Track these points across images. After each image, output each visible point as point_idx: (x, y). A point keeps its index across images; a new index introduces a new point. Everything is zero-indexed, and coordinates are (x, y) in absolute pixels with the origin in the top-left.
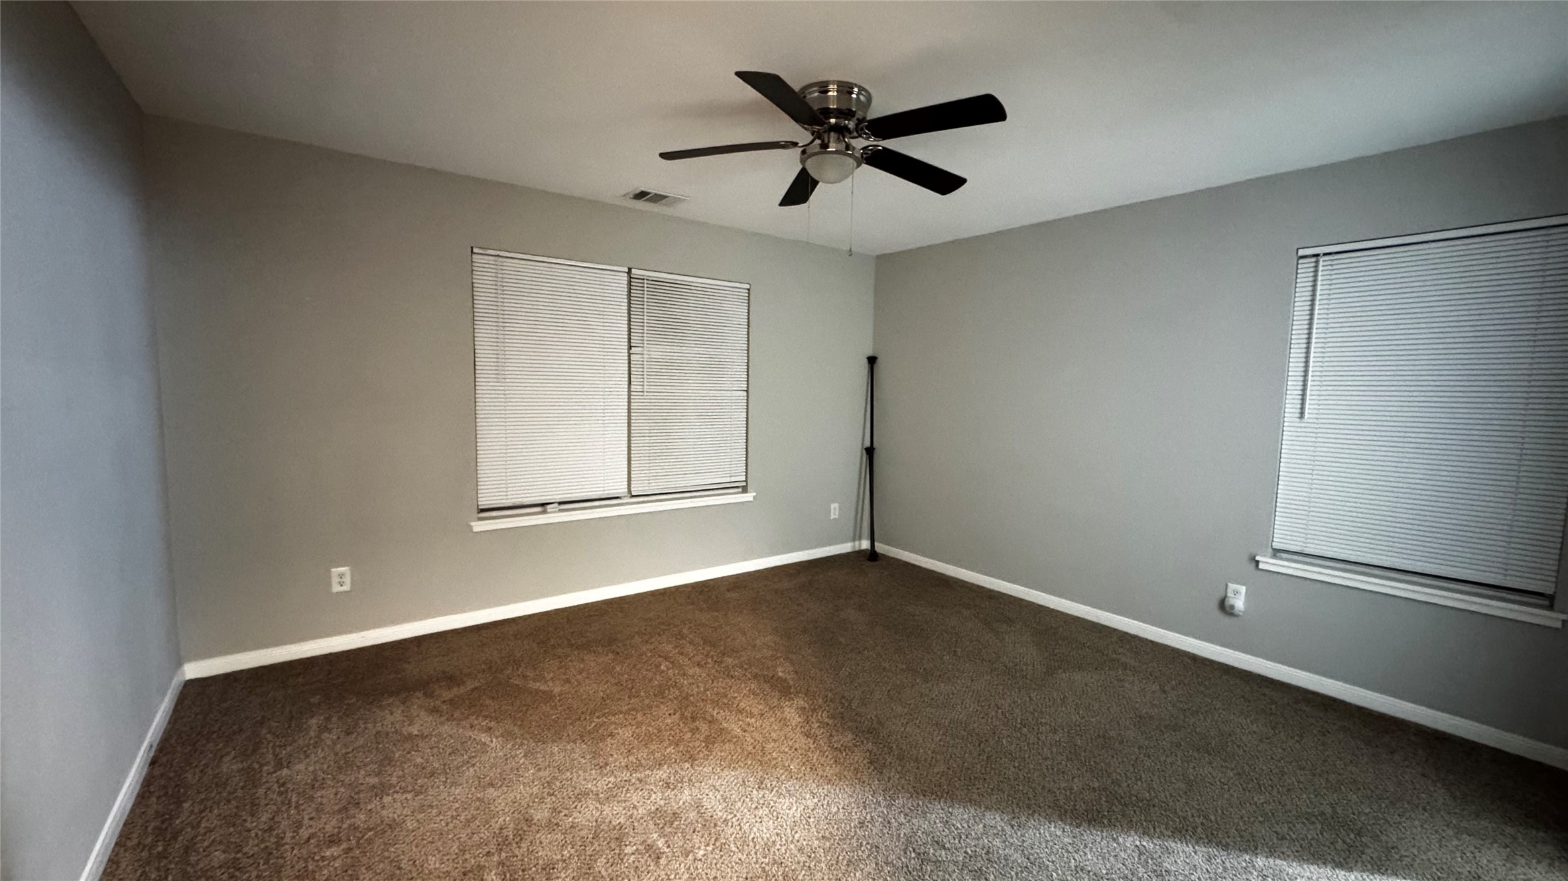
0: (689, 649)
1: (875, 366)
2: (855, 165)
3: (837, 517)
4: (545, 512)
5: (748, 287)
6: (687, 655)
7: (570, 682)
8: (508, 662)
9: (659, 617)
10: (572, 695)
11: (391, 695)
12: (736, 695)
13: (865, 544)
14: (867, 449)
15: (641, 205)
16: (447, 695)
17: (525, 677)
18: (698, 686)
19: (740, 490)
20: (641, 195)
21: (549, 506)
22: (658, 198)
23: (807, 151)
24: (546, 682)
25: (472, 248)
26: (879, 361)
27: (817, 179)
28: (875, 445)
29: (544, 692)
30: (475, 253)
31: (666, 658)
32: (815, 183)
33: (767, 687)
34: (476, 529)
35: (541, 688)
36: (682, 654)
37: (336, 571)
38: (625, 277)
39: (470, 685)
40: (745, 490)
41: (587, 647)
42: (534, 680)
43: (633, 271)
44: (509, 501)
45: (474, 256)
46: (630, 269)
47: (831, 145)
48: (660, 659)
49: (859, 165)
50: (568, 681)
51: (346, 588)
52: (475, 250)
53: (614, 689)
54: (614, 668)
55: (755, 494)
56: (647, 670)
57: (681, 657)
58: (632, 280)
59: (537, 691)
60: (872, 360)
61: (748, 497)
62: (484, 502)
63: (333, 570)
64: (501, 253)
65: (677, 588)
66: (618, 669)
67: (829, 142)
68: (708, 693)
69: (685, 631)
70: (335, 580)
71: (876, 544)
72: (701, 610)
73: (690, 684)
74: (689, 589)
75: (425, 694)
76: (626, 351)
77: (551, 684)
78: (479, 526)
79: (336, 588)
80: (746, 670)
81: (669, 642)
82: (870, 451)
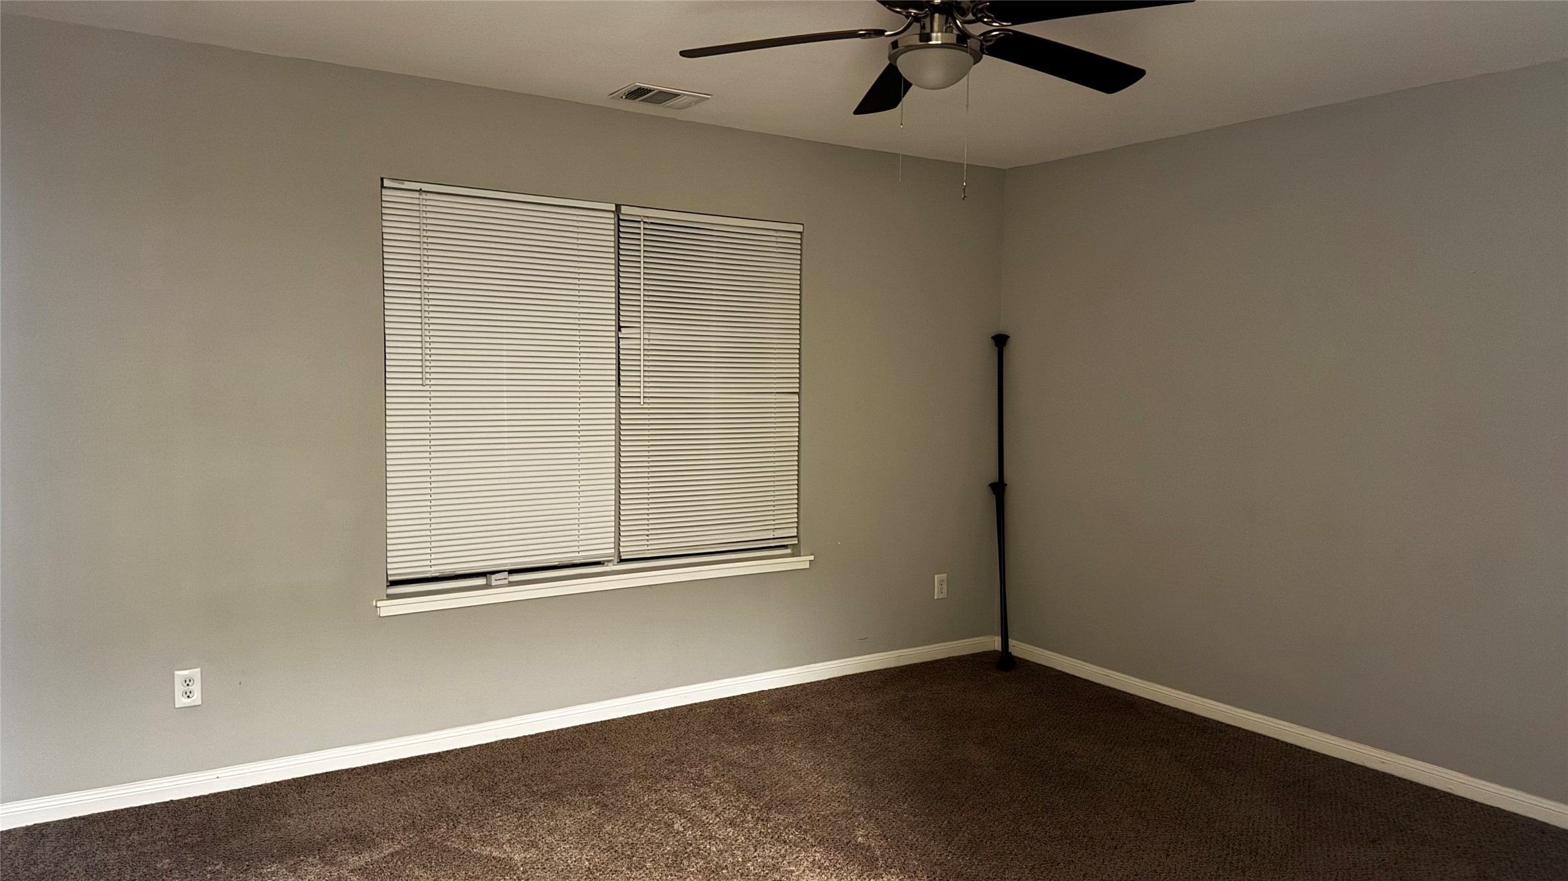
0: (716, 800)
1: (1006, 350)
2: (972, 62)
3: (944, 595)
4: (488, 586)
5: (800, 228)
6: (713, 809)
7: (537, 847)
8: (440, 817)
9: (664, 752)
10: (542, 865)
11: (274, 859)
12: (793, 868)
13: (995, 643)
14: (993, 486)
15: (636, 106)
16: (355, 861)
17: (467, 838)
18: (733, 855)
19: (788, 551)
20: (637, 93)
21: (494, 577)
22: (664, 97)
23: (900, 45)
24: (500, 846)
25: (382, 179)
26: (1011, 343)
27: (911, 82)
28: (1007, 479)
29: (499, 860)
30: (386, 188)
31: (682, 813)
32: (908, 85)
33: (840, 857)
34: (383, 613)
35: (494, 854)
36: (705, 807)
37: (181, 674)
38: (610, 219)
39: (388, 848)
40: (796, 552)
41: (556, 795)
42: (483, 841)
43: (624, 210)
44: (433, 568)
45: (385, 192)
46: (618, 207)
47: (934, 35)
48: (671, 815)
49: (977, 60)
50: (533, 844)
51: (196, 699)
52: (387, 183)
53: (605, 856)
54: (601, 826)
55: (812, 558)
56: (652, 830)
57: (704, 812)
58: (622, 223)
59: (490, 858)
60: (1001, 341)
61: (802, 562)
62: (396, 572)
63: (176, 672)
64: (425, 187)
65: (691, 707)
66: (608, 828)
67: (932, 31)
68: (749, 864)
69: (708, 772)
70: (179, 688)
71: (1011, 642)
72: (730, 743)
73: (721, 852)
74: (711, 710)
75: (322, 859)
76: (613, 334)
77: (508, 850)
78: (389, 608)
79: (181, 701)
80: (806, 832)
81: (682, 790)
82: (999, 489)
